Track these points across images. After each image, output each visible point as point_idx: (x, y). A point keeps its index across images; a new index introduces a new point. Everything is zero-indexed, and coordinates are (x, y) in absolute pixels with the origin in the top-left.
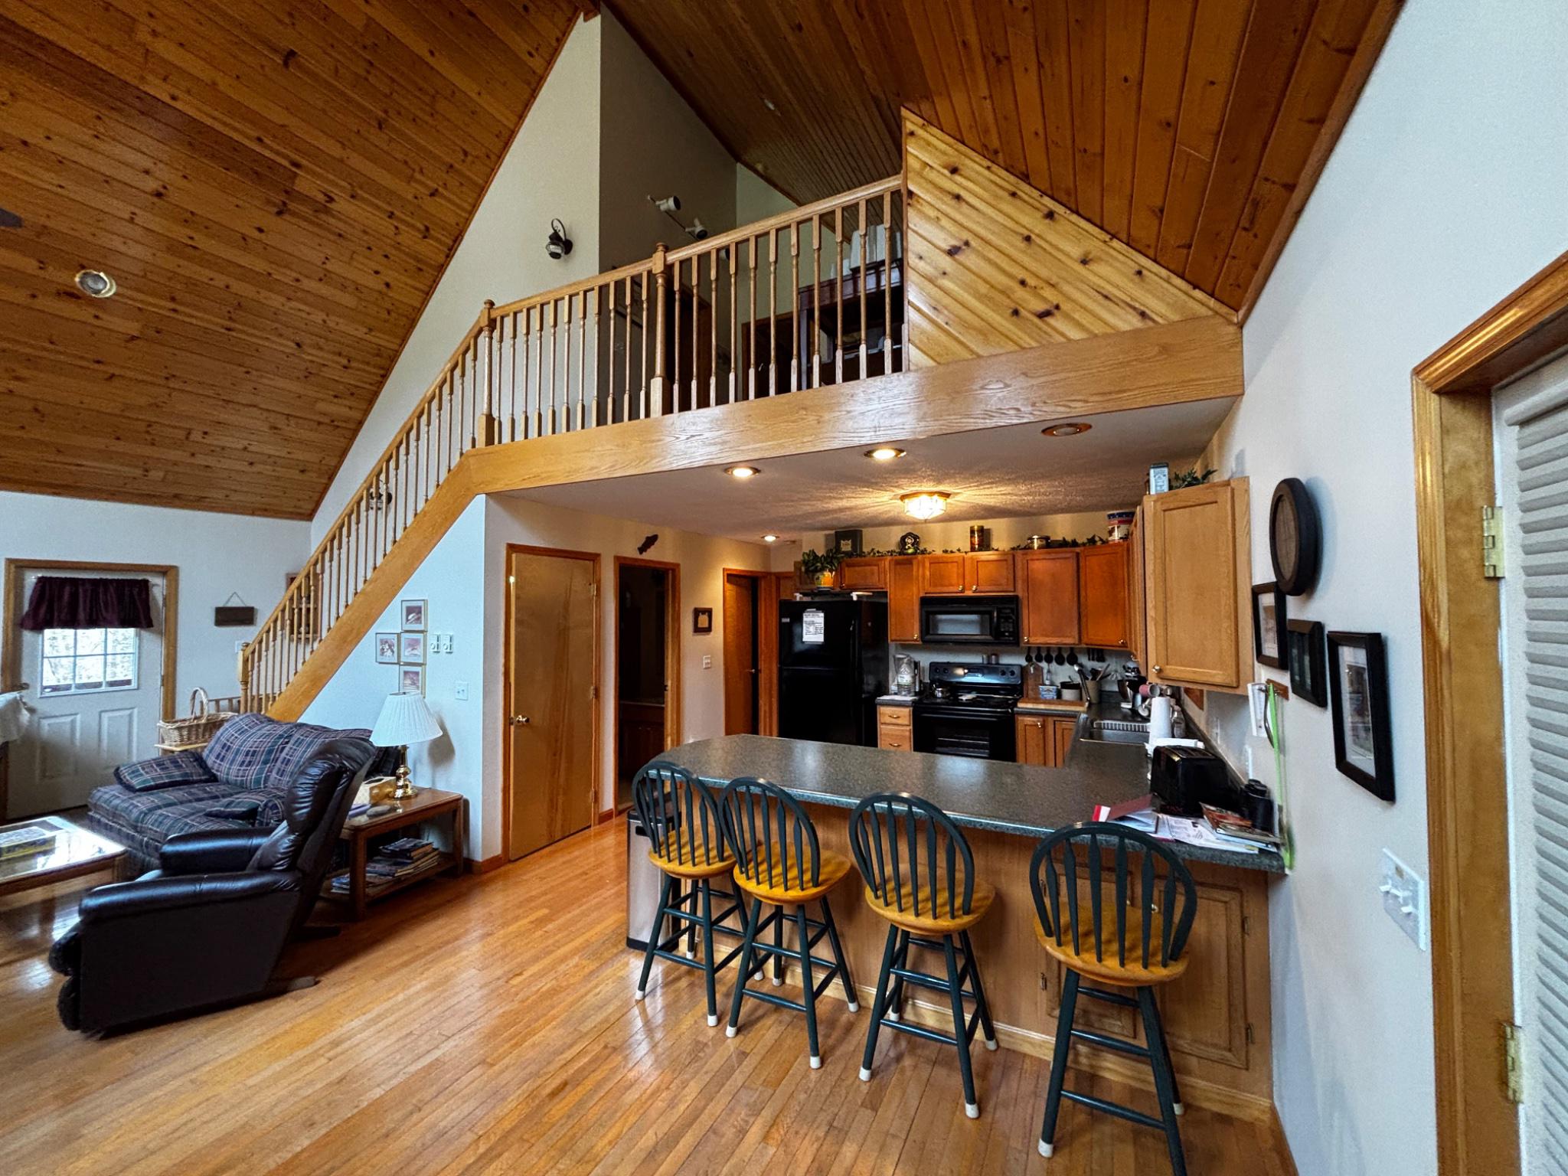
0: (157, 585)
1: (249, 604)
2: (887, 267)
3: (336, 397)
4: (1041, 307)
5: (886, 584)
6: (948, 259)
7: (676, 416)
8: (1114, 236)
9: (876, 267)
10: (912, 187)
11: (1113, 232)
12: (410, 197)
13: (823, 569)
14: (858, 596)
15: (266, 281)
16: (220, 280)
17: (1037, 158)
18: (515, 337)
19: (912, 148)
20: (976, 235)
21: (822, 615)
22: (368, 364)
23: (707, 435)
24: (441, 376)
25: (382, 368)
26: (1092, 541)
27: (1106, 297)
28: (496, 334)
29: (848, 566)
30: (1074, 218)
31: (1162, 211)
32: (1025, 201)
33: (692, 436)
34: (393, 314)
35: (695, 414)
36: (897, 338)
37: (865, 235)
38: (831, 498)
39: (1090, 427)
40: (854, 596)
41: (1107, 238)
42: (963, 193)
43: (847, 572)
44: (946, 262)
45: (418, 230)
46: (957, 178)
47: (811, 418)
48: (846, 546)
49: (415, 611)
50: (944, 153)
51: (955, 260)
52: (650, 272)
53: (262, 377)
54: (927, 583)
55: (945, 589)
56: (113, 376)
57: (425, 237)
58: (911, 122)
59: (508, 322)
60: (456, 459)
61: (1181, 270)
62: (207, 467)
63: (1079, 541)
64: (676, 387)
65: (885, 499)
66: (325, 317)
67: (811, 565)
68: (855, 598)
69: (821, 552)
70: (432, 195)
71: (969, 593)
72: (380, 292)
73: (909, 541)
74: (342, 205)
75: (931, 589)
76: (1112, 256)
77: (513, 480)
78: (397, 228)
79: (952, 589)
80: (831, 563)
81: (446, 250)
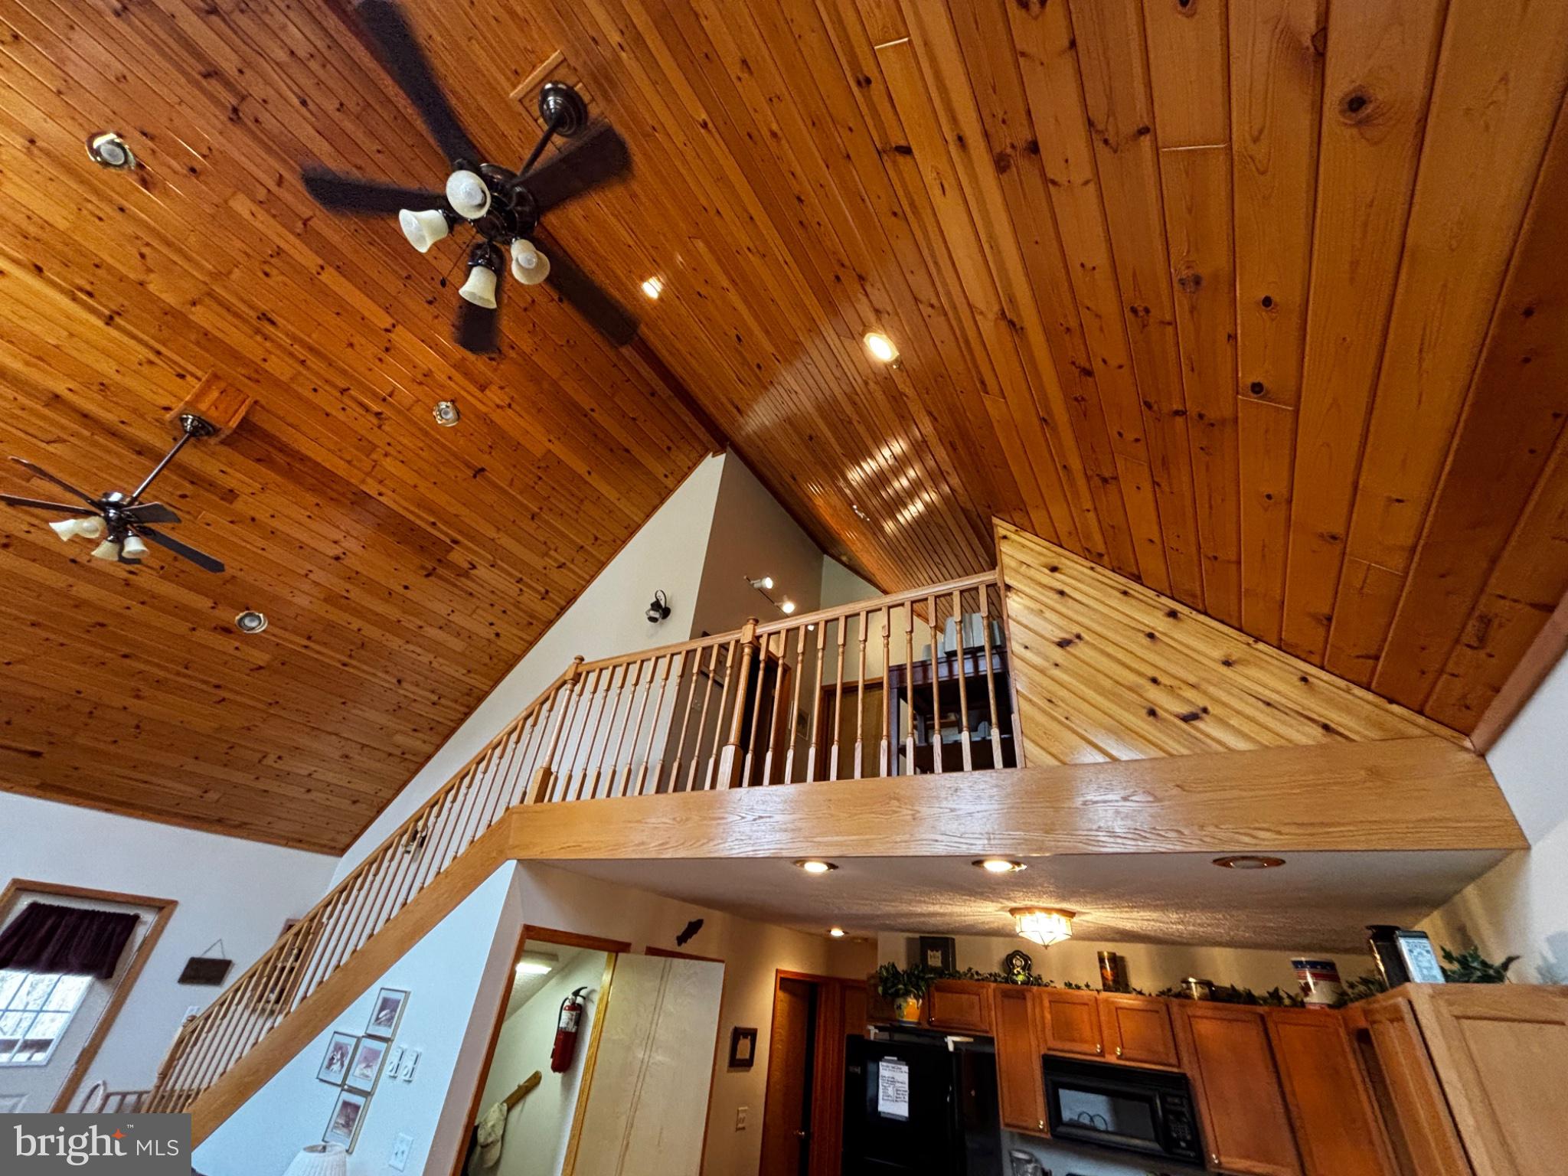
0: (145, 923)
1: (228, 957)
2: (987, 653)
3: (415, 730)
4: (1184, 710)
5: (990, 1025)
6: (1058, 650)
7: (744, 792)
8: (1257, 640)
9: (974, 653)
10: (1008, 581)
11: (1256, 634)
12: (540, 568)
13: (907, 993)
14: (955, 1043)
15: (394, 627)
16: (356, 623)
17: (1151, 563)
18: (595, 692)
19: (1005, 548)
20: (1088, 629)
21: (905, 1069)
22: (456, 701)
23: (778, 818)
24: (514, 723)
25: (468, 707)
26: (1275, 995)
27: (1268, 704)
28: (578, 688)
29: (938, 989)
30: (1202, 618)
31: (1329, 619)
32: (1141, 601)
33: (761, 817)
34: (495, 660)
35: (766, 790)
36: (1006, 727)
37: (961, 622)
38: (920, 902)
39: (1283, 862)
40: (950, 1041)
41: (1251, 641)
42: (1067, 590)
43: (937, 997)
44: (1058, 654)
45: (538, 592)
46: (1057, 575)
47: (905, 812)
48: (935, 959)
49: (389, 1006)
50: (1040, 554)
51: (1069, 652)
52: (737, 641)
53: (355, 707)
54: (1049, 1033)
55: (1077, 1047)
56: (224, 700)
57: (543, 598)
58: (1002, 527)
59: (593, 677)
60: (500, 813)
61: (1365, 680)
62: (265, 791)
63: (1256, 993)
64: (749, 757)
65: (989, 910)
66: (432, 659)
67: (893, 986)
68: (951, 1048)
69: (902, 966)
70: (559, 567)
71: (1111, 1059)
72: (489, 640)
73: (1018, 962)
74: (482, 572)
75: (1059, 1045)
76: (1262, 660)
77: (554, 846)
78: (521, 590)
79: (1085, 1048)
80: (918, 988)
81: (558, 609)
